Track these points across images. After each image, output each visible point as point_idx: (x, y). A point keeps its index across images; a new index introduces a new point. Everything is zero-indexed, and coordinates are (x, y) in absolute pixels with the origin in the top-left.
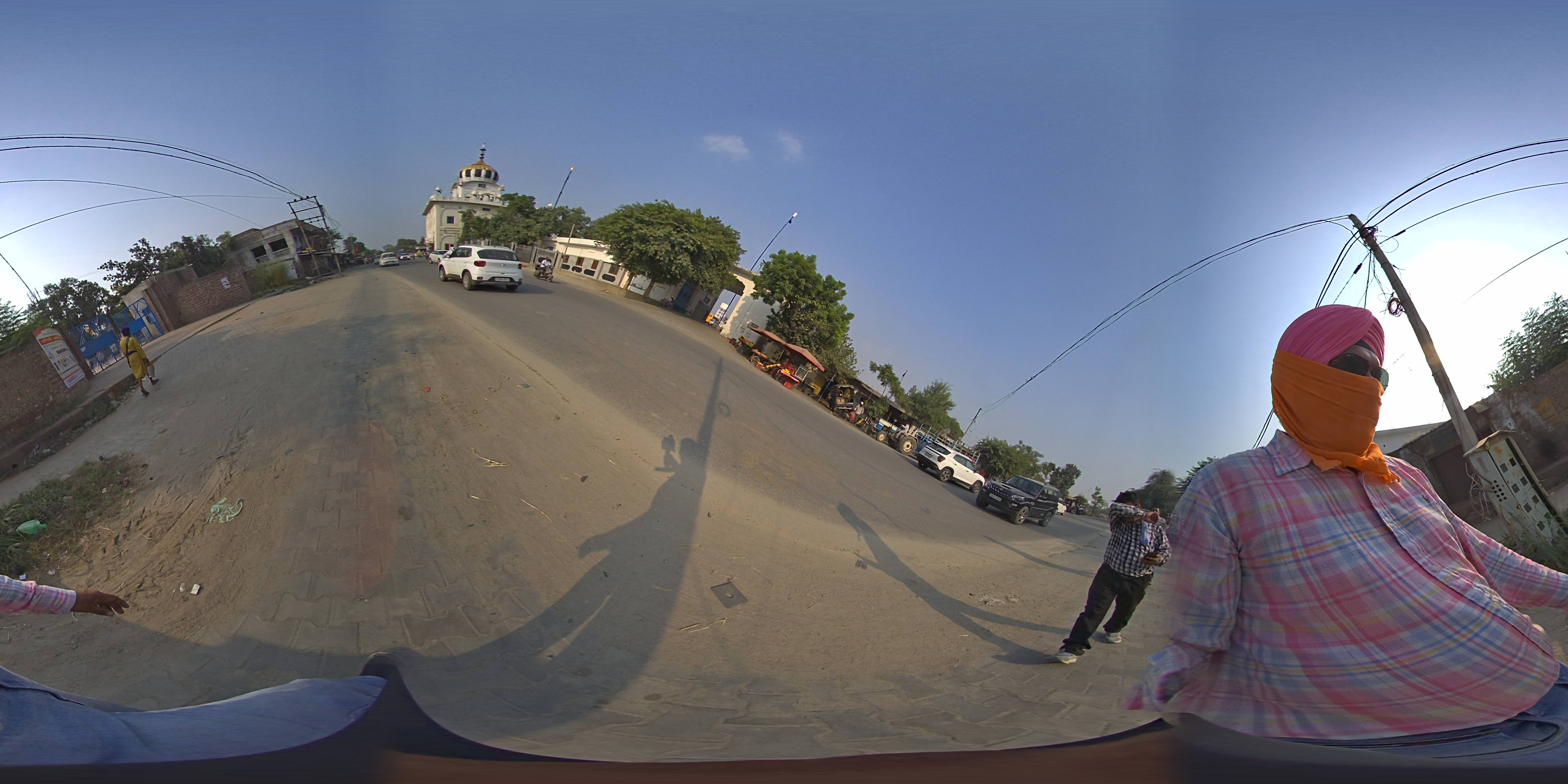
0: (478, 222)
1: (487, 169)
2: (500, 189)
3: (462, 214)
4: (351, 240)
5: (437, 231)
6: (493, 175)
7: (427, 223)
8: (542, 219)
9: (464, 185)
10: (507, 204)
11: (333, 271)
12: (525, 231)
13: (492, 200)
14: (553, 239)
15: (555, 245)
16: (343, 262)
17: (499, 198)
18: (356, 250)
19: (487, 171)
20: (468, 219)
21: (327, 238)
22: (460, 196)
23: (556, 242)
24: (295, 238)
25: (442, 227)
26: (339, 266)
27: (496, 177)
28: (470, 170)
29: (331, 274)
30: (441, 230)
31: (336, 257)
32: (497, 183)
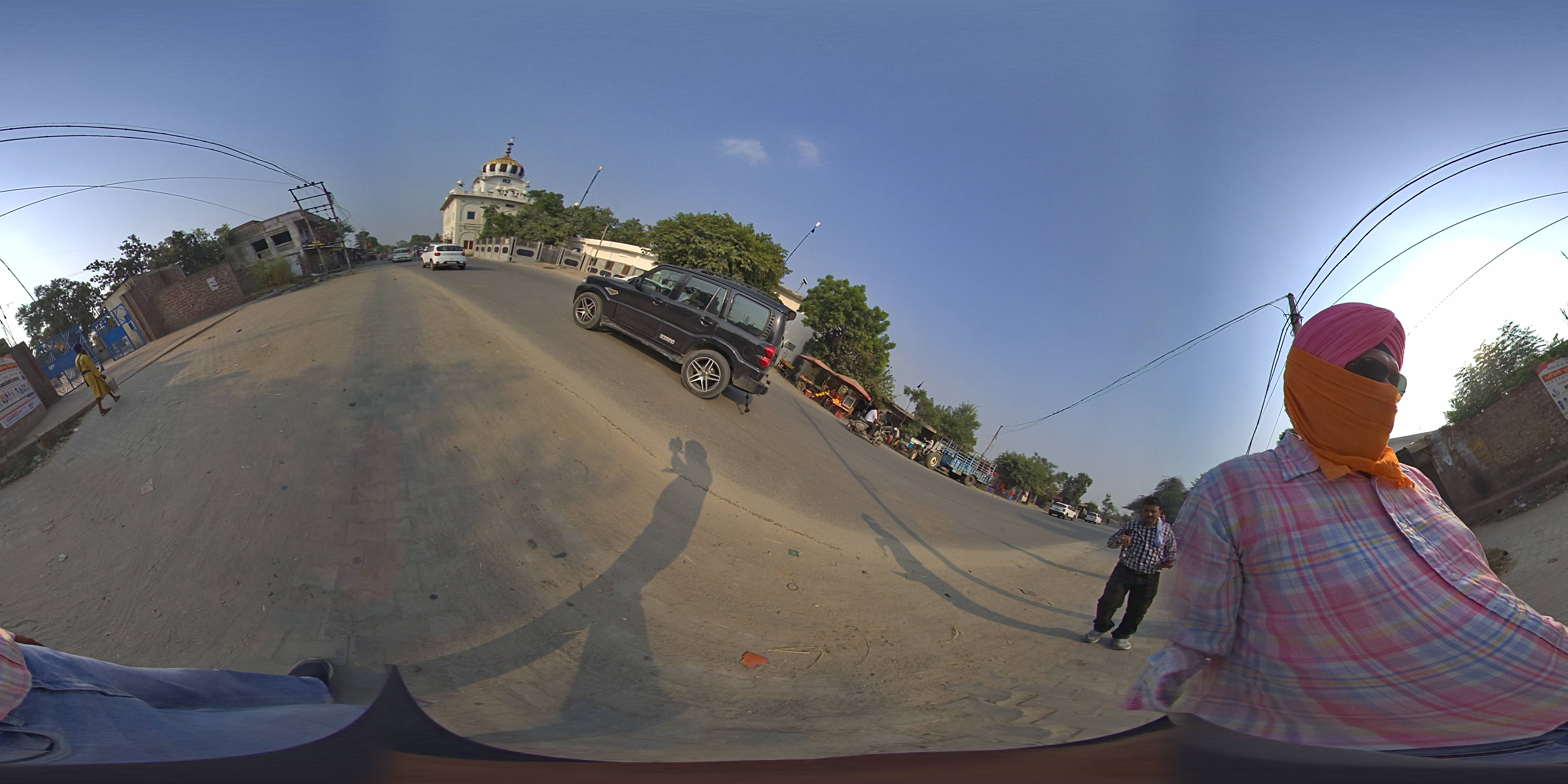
0: (502, 219)
1: (513, 164)
2: (525, 186)
3: (484, 210)
4: (363, 234)
5: (456, 226)
6: (519, 170)
7: (445, 218)
8: (570, 219)
9: (487, 180)
10: (532, 202)
11: (342, 267)
12: (553, 231)
13: (516, 197)
14: (581, 241)
15: (583, 247)
16: (354, 257)
17: (525, 195)
18: (369, 244)
19: (513, 166)
20: (490, 215)
21: (337, 231)
22: (482, 191)
23: (584, 243)
24: (300, 231)
25: (461, 223)
26: (348, 262)
27: (522, 173)
28: (495, 165)
29: (340, 271)
30: (460, 226)
31: (345, 251)
32: (523, 179)
